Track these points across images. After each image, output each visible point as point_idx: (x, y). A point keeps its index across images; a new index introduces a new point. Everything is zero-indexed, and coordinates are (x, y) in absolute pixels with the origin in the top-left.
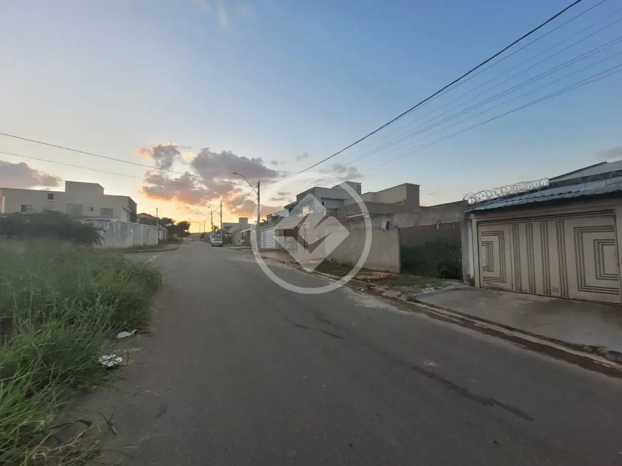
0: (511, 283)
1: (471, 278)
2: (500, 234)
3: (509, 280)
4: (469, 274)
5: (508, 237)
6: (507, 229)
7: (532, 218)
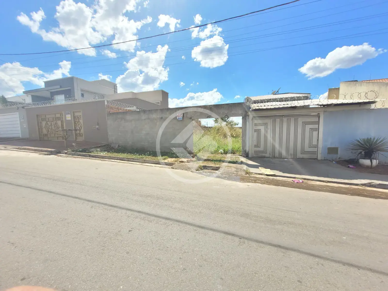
0: (269, 153)
1: (247, 152)
2: (266, 124)
3: (268, 152)
4: (246, 150)
5: (270, 126)
6: (269, 122)
7: (283, 116)
